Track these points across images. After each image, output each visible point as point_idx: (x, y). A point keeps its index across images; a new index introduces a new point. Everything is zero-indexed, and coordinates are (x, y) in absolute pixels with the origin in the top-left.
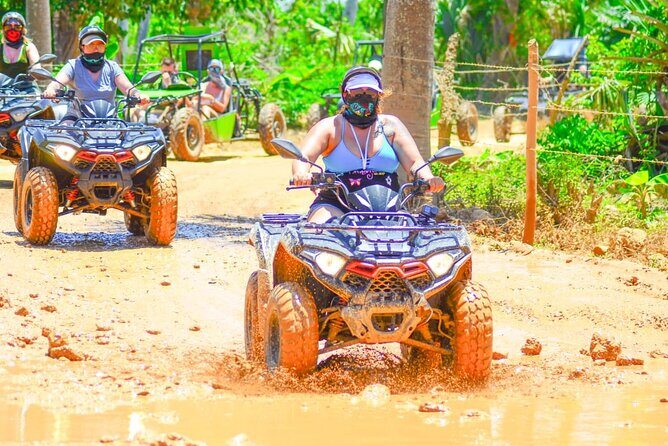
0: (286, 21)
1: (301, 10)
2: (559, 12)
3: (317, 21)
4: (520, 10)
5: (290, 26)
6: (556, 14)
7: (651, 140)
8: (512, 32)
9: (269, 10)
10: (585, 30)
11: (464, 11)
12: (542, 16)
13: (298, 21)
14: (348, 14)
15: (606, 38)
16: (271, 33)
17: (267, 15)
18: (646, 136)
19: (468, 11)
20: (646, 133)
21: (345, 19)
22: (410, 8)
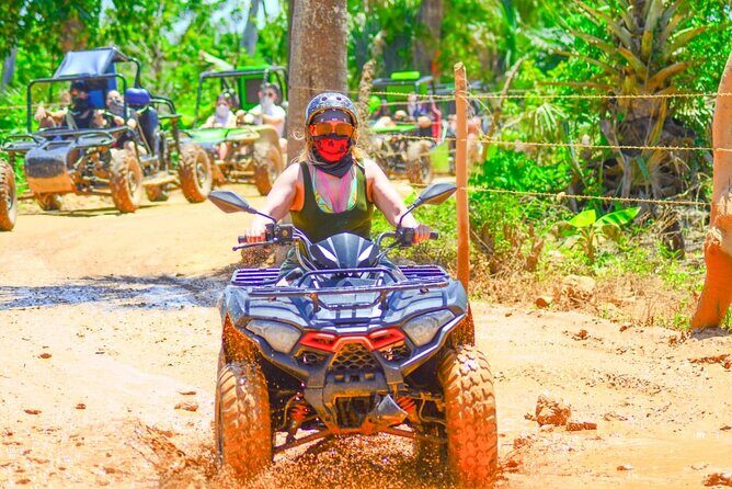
0: (174, 54)
1: (193, 42)
2: (487, 36)
3: (211, 54)
4: (443, 35)
5: (180, 60)
6: (483, 38)
7: (596, 176)
8: (435, 60)
9: (156, 42)
10: (517, 55)
11: (378, 37)
12: (466, 41)
13: (190, 54)
14: (246, 44)
15: (542, 64)
16: (158, 69)
17: (152, 48)
18: (591, 172)
19: (383, 38)
20: (592, 168)
21: (243, 50)
22: (319, 32)
